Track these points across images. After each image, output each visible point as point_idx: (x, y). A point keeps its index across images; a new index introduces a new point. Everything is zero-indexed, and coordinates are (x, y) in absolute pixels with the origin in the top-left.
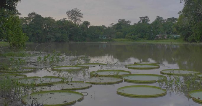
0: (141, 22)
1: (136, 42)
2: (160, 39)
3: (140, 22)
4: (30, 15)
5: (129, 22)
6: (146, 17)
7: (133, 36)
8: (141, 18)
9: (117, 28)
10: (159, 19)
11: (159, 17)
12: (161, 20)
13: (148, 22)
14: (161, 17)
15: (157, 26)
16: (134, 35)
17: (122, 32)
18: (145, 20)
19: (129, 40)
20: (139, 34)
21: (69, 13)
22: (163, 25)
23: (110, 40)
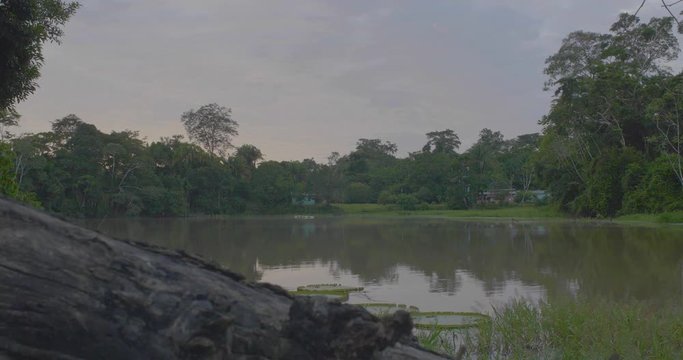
0: (433, 148)
1: (413, 215)
2: (494, 207)
3: (427, 147)
4: (61, 124)
5: (391, 147)
6: (449, 132)
7: (402, 195)
8: (431, 135)
9: (351, 169)
10: (489, 140)
11: (489, 131)
12: (499, 143)
13: (456, 150)
14: (497, 134)
15: (482, 163)
16: (408, 190)
17: (367, 181)
18: (444, 141)
19: (390, 209)
20: (424, 190)
21: (190, 117)
22: (502, 159)
23: (326, 209)
